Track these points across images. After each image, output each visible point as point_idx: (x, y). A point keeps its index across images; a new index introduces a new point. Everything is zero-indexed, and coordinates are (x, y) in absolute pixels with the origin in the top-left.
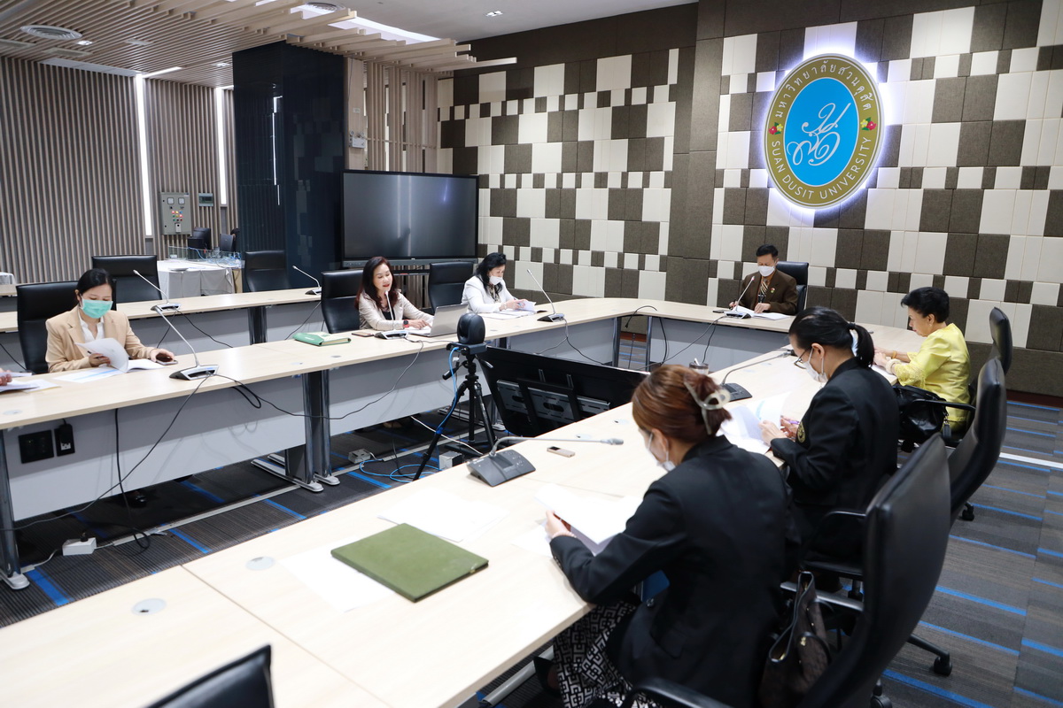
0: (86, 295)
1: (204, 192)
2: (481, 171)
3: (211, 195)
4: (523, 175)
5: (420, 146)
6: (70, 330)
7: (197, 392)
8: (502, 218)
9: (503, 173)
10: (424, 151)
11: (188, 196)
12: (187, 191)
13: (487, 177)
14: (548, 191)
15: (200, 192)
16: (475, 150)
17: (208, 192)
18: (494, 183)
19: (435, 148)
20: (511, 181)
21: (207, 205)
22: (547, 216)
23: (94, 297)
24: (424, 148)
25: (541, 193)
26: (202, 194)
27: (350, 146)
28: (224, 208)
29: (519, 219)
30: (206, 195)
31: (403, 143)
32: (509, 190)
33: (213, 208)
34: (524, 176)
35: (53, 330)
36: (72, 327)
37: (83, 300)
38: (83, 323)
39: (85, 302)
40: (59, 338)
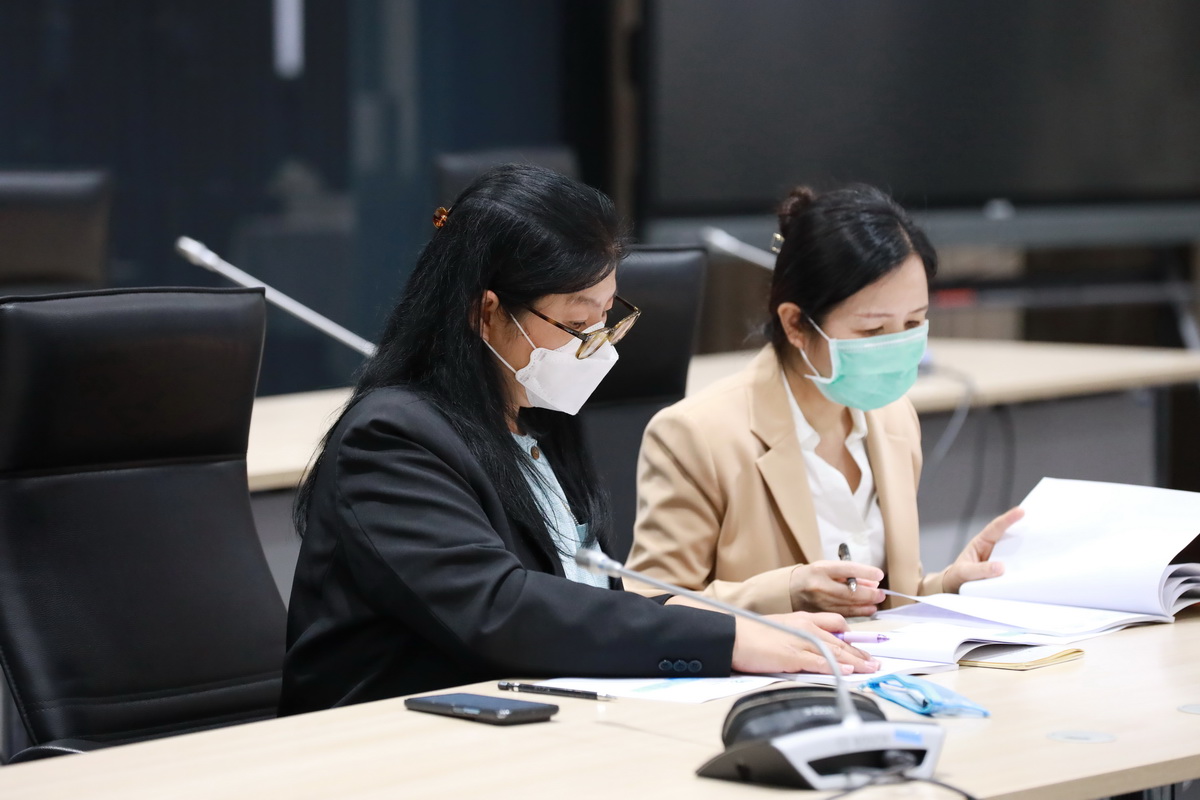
6: (764, 460)
35: (699, 459)
36: (767, 448)
37: (833, 345)
38: (805, 432)
39: (841, 352)
40: (716, 496)
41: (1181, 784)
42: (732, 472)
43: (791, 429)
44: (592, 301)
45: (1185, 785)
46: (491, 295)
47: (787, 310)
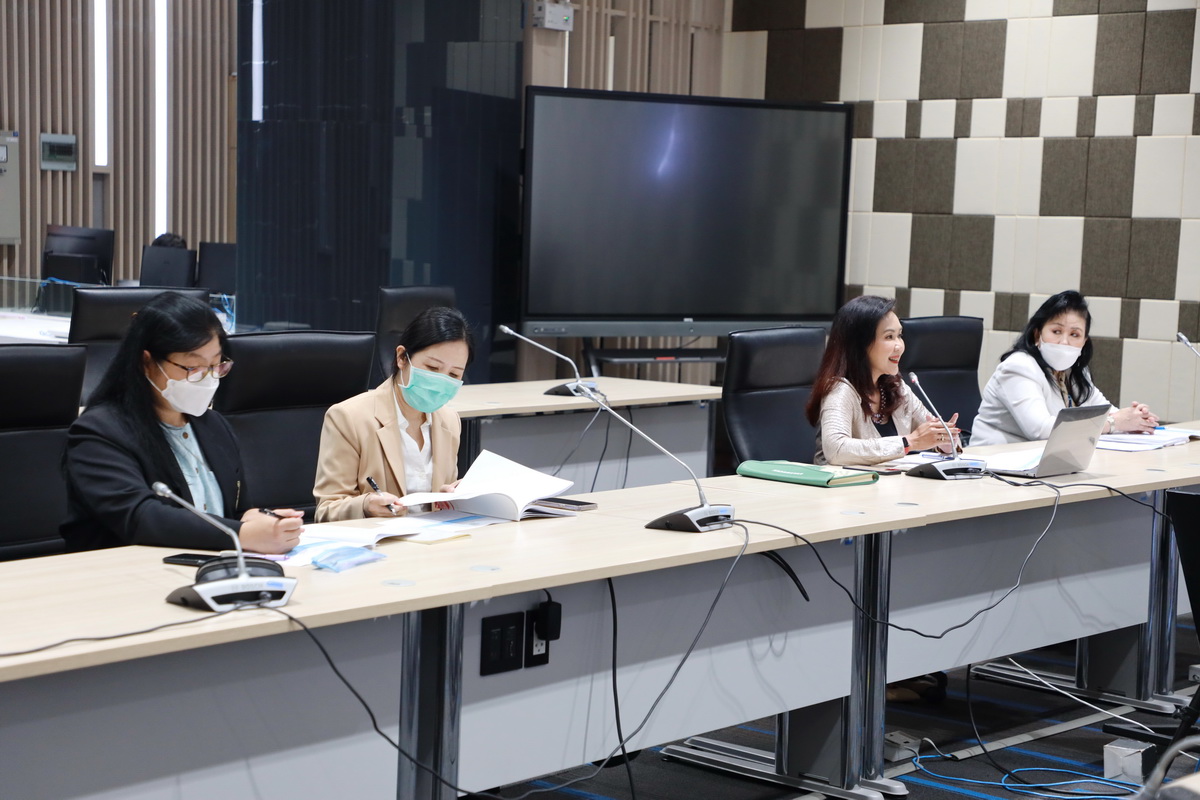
0: (420, 357)
1: (54, 131)
2: (849, 93)
3: (69, 139)
4: (976, 102)
5: (686, 26)
6: (380, 432)
7: (747, 552)
8: (909, 216)
9: (915, 96)
10: (692, 35)
11: (15, 140)
12: (11, 127)
13: (868, 107)
14: (1051, 146)
15: (43, 130)
16: (832, 38)
17: (64, 132)
18: (889, 123)
19: (719, 31)
20: (939, 118)
21: (59, 166)
22: (1047, 209)
23: (434, 364)
24: (692, 30)
25: (1031, 150)
26: (49, 137)
27: (538, 24)
28: (101, 177)
29: (960, 218)
30: (59, 138)
31: (649, 18)
32: (935, 143)
33: (74, 174)
34: (979, 105)
35: (349, 429)
36: (382, 426)
37: (412, 368)
38: (402, 420)
39: (415, 373)
40: (357, 447)
41: (469, 603)
42: (364, 436)
43: (395, 418)
44: (199, 356)
45: (472, 605)
46: (147, 353)
47: (401, 348)
